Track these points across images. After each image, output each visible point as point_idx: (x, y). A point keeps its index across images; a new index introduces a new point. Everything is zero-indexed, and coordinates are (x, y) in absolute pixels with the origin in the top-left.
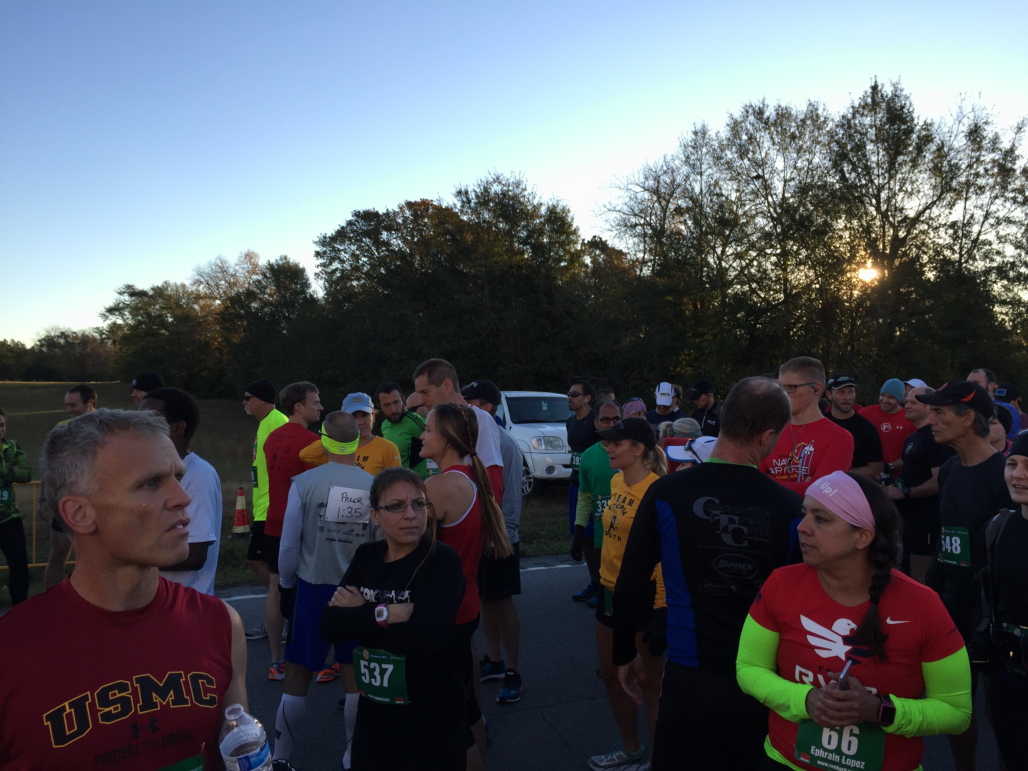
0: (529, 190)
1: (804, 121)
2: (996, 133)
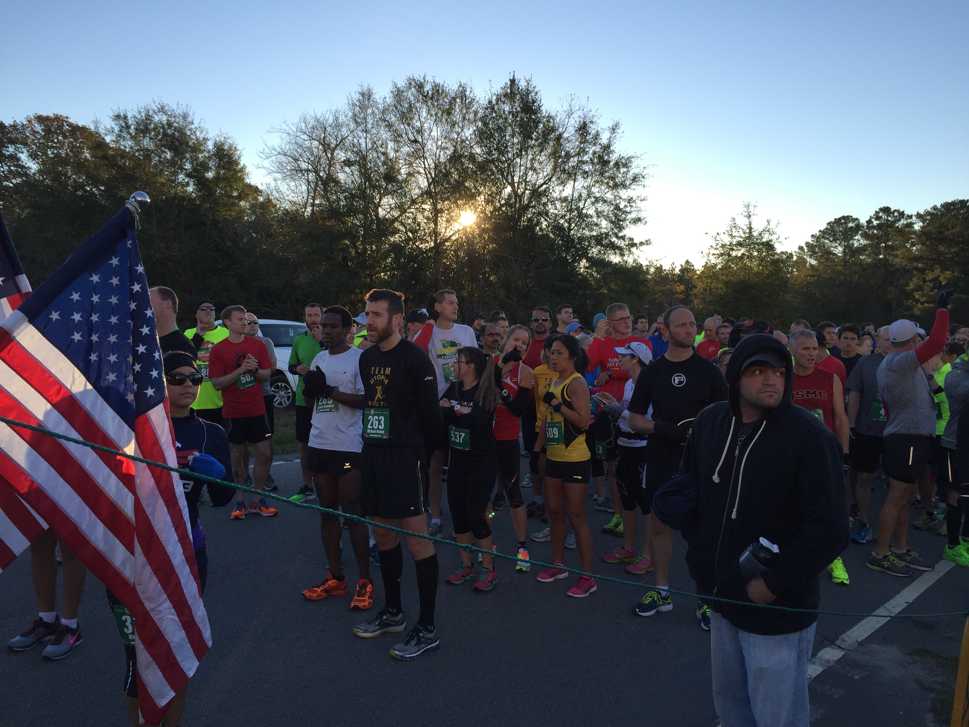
0: (196, 124)
1: (454, 99)
2: (598, 131)
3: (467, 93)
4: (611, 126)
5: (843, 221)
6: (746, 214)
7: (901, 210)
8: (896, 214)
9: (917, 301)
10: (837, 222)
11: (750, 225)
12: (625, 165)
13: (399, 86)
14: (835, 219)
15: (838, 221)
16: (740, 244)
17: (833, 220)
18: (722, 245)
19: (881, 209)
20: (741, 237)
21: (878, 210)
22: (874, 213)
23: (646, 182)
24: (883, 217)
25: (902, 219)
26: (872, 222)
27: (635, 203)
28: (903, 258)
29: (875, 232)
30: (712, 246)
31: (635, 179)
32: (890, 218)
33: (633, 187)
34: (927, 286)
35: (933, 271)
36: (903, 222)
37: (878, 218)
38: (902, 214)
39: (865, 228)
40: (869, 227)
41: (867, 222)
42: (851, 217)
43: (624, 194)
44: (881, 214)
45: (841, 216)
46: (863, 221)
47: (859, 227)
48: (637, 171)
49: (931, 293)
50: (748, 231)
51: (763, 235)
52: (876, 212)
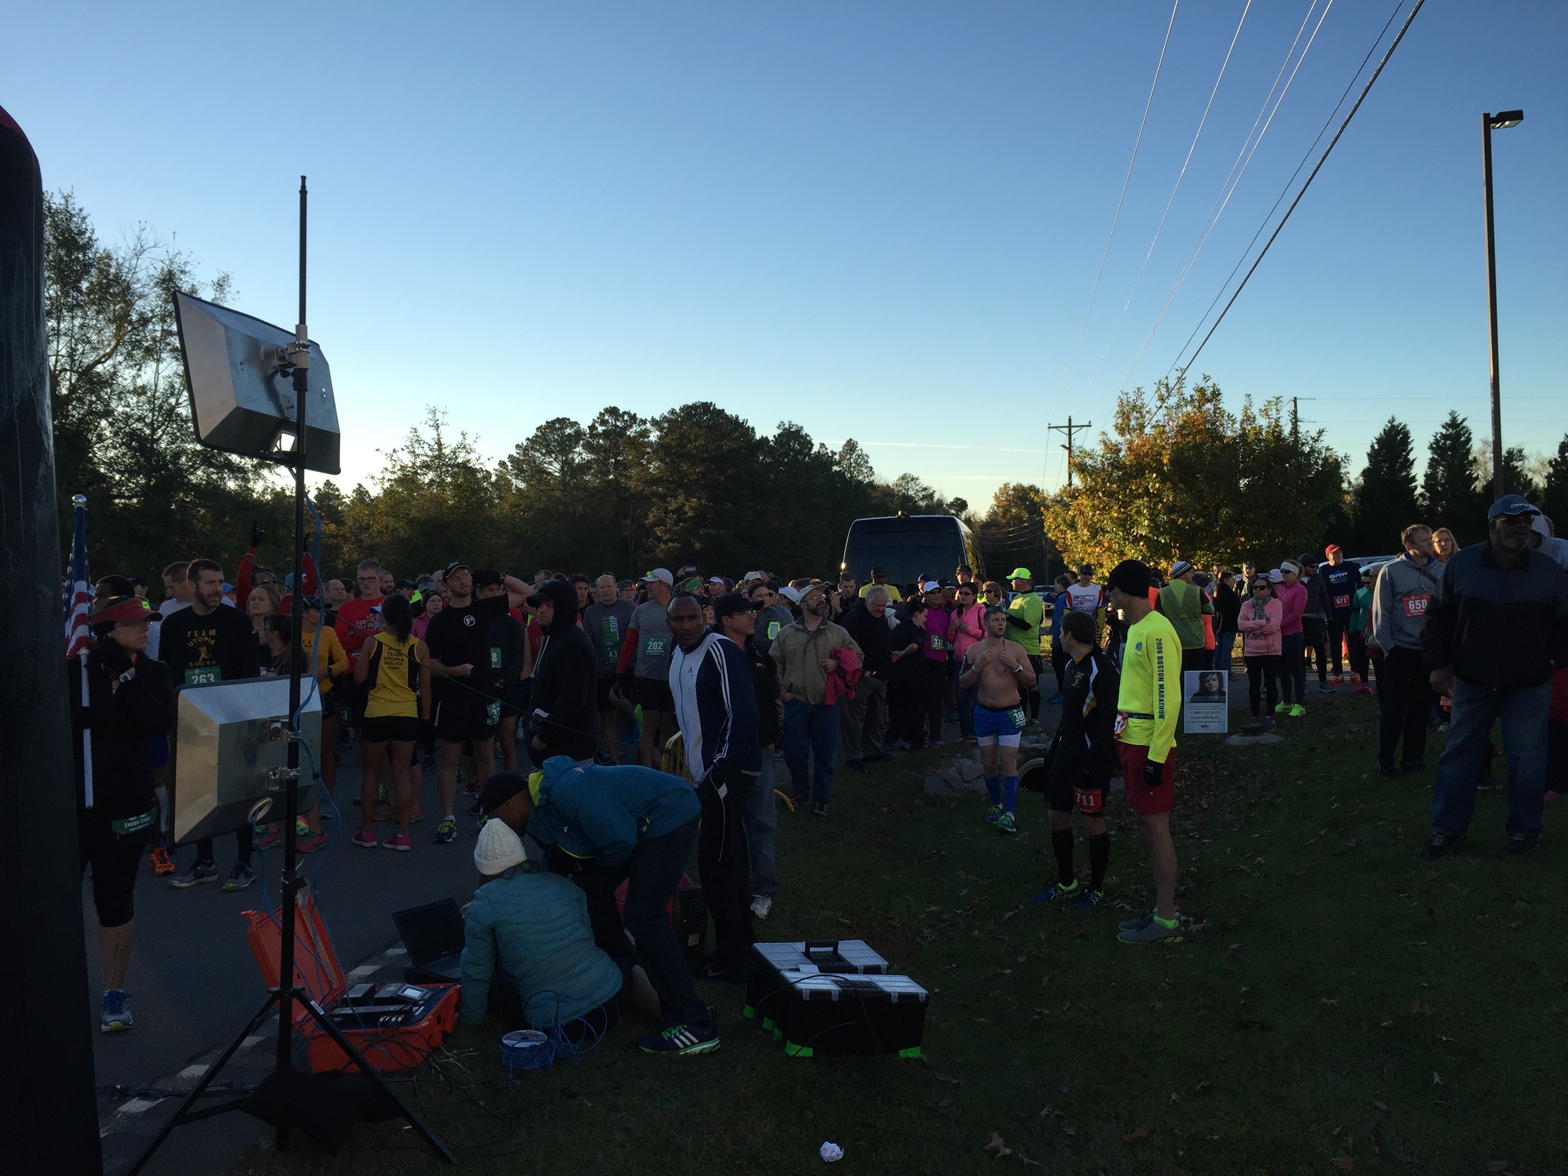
2: (193, 285)
4: (216, 280)
5: (557, 425)
6: (432, 423)
7: (632, 412)
8: (626, 417)
9: (659, 539)
10: (550, 427)
11: (439, 439)
14: (547, 422)
15: (551, 425)
16: (426, 466)
17: (544, 424)
18: (402, 466)
19: (606, 410)
20: (427, 456)
21: (603, 412)
22: (598, 415)
24: (610, 421)
25: (634, 425)
26: (597, 428)
28: (638, 480)
29: (601, 441)
30: (386, 469)
32: (618, 424)
34: (670, 519)
35: (676, 498)
36: (635, 428)
37: (603, 422)
38: (633, 418)
39: (588, 436)
40: (592, 436)
41: (589, 427)
42: (569, 419)
44: (606, 417)
45: (555, 418)
46: (585, 426)
47: (579, 434)
49: (675, 529)
50: (436, 447)
51: (457, 454)
52: (600, 414)
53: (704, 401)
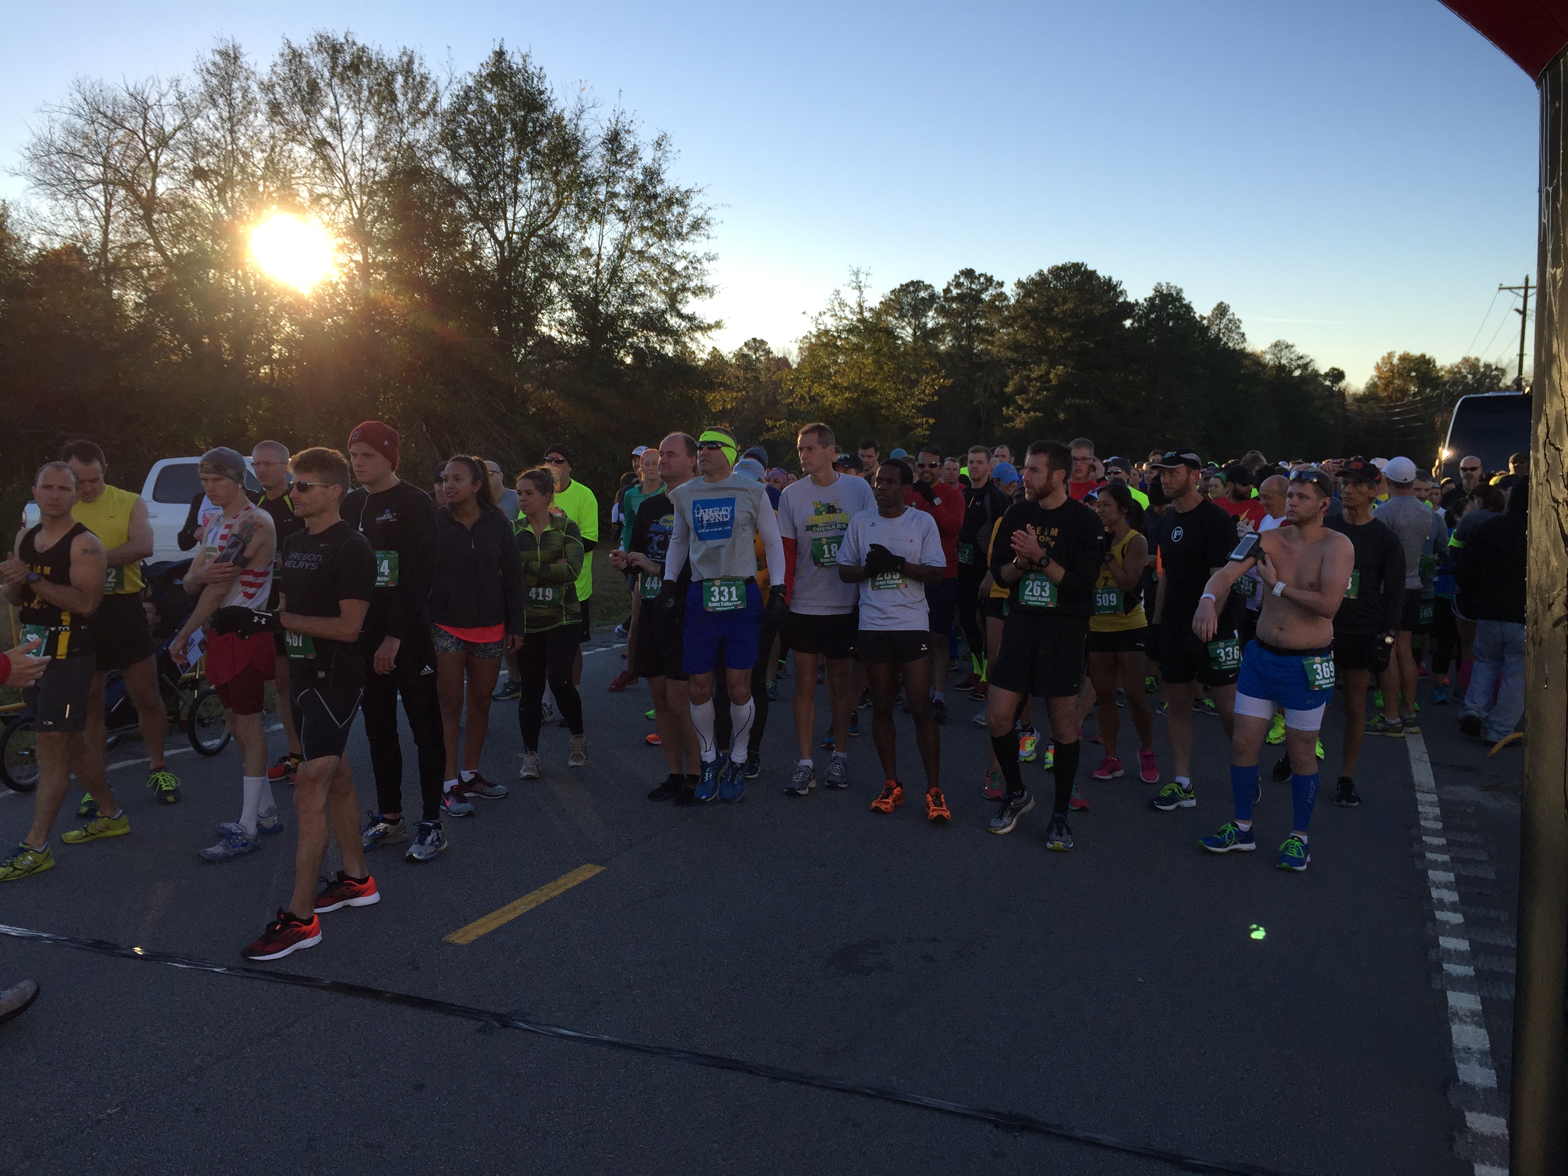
1: (392, 74)
2: (635, 145)
3: (416, 66)
4: (656, 139)
5: (911, 289)
6: (854, 285)
7: (989, 275)
8: (982, 280)
9: (1020, 408)
10: (904, 290)
11: (861, 302)
12: (680, 203)
13: (294, 45)
14: (902, 285)
15: (904, 288)
16: (848, 330)
17: (898, 287)
18: (825, 330)
19: (962, 272)
20: (849, 320)
21: (958, 274)
22: (953, 278)
23: (713, 231)
24: (965, 284)
25: (990, 288)
26: (951, 292)
27: (700, 263)
28: (1000, 346)
29: (954, 306)
31: (696, 226)
32: (974, 286)
33: (692, 237)
34: (1033, 387)
35: (1039, 365)
36: (992, 291)
37: (959, 285)
38: (990, 280)
39: (942, 299)
40: (946, 299)
41: (944, 290)
42: (923, 282)
43: (679, 247)
44: (962, 280)
45: (909, 281)
46: (939, 289)
47: (933, 297)
48: (698, 213)
49: (1038, 397)
50: (857, 310)
52: (956, 276)
53: (1075, 261)
